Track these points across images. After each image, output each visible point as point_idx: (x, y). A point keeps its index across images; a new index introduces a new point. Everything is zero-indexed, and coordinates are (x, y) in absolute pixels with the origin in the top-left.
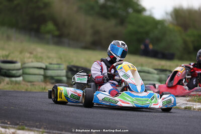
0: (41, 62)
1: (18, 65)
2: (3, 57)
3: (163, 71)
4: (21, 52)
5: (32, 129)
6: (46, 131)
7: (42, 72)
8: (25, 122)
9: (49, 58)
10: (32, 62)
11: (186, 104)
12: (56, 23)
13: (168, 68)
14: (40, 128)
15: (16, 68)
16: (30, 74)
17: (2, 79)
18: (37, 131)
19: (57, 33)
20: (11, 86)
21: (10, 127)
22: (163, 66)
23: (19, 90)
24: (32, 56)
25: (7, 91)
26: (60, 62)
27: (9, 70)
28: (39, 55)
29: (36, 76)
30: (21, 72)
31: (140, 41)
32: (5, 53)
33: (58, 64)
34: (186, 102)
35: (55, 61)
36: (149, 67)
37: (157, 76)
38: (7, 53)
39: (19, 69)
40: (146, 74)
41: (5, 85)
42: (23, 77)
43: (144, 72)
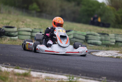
0: (29, 27)
1: (15, 29)
2: (6, 24)
3: (103, 34)
4: (17, 21)
5: (23, 68)
6: (32, 70)
7: (30, 33)
8: (20, 64)
9: (34, 25)
10: (24, 27)
11: (117, 55)
12: (38, 4)
13: (106, 33)
14: (28, 68)
15: (14, 31)
16: (22, 35)
17: (6, 38)
18: (27, 70)
19: (39, 10)
20: (11, 42)
21: (10, 67)
22: (103, 31)
23: (15, 45)
24: (24, 24)
25: (8, 45)
26: (40, 27)
27: (10, 32)
28: (28, 23)
29: (26, 36)
30: (17, 33)
32: (7, 22)
33: (39, 29)
34: (117, 54)
35: (38, 27)
36: (95, 32)
37: (100, 38)
38: (9, 22)
39: (16, 32)
40: (93, 36)
41: (7, 41)
42: (18, 37)
43: (91, 35)
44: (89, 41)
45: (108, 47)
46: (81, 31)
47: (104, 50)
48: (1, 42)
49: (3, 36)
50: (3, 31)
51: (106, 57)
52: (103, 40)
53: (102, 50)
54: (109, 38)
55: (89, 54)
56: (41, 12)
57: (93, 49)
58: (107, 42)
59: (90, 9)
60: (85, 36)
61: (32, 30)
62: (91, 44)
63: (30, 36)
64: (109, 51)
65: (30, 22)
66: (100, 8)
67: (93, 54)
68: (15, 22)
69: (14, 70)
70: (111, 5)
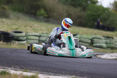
0: (37, 32)
1: (24, 34)
2: (15, 29)
3: (108, 37)
4: (25, 26)
5: (31, 71)
6: (40, 72)
7: (37, 38)
8: (28, 67)
9: (41, 30)
10: (32, 32)
13: (111, 36)
14: (36, 71)
15: (22, 36)
16: (30, 39)
17: (15, 42)
18: (35, 72)
19: (46, 15)
20: (20, 46)
21: (19, 70)
22: (108, 35)
23: (24, 49)
24: (32, 28)
25: (17, 49)
26: (48, 32)
27: (18, 37)
29: (34, 40)
30: (25, 38)
31: (95, 20)
32: (16, 27)
33: (47, 34)
35: (45, 32)
36: (100, 35)
37: (105, 41)
38: (17, 27)
39: (24, 37)
40: (98, 39)
41: (16, 46)
42: (26, 41)
43: (97, 38)
44: (95, 45)
45: (113, 49)
46: (87, 35)
47: (109, 53)
48: (10, 47)
49: (12, 41)
50: (12, 36)
51: (111, 59)
52: (108, 43)
53: (107, 53)
54: (113, 41)
55: (94, 57)
56: (48, 17)
57: (98, 52)
58: (112, 45)
59: (95, 14)
60: (91, 40)
61: (40, 35)
62: (96, 47)
63: (38, 40)
64: (114, 53)
65: (38, 27)
66: (104, 12)
67: (98, 56)
68: (23, 27)
69: (22, 73)
70: (115, 9)
